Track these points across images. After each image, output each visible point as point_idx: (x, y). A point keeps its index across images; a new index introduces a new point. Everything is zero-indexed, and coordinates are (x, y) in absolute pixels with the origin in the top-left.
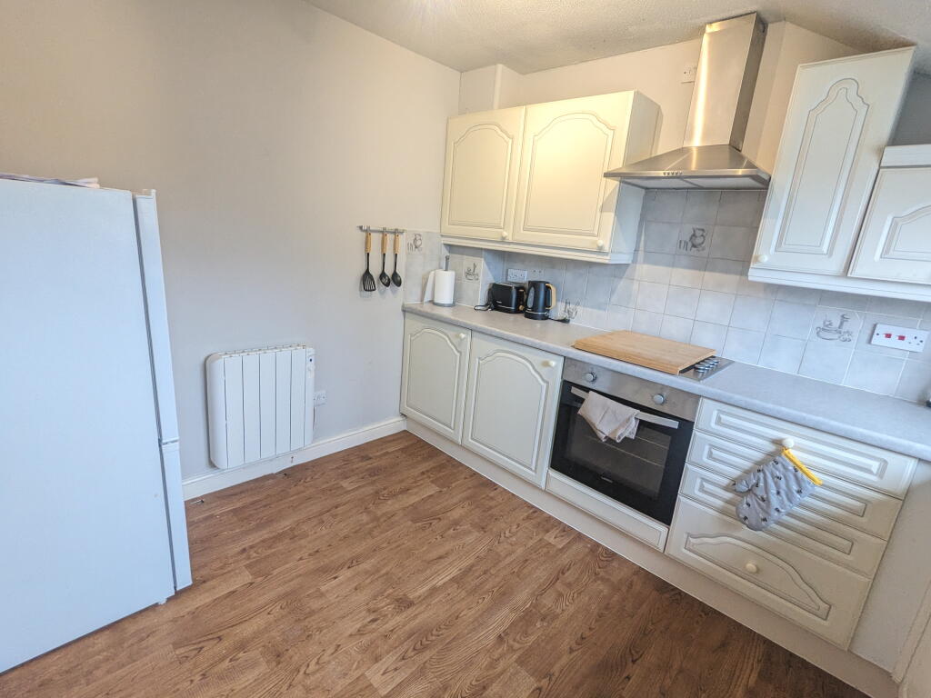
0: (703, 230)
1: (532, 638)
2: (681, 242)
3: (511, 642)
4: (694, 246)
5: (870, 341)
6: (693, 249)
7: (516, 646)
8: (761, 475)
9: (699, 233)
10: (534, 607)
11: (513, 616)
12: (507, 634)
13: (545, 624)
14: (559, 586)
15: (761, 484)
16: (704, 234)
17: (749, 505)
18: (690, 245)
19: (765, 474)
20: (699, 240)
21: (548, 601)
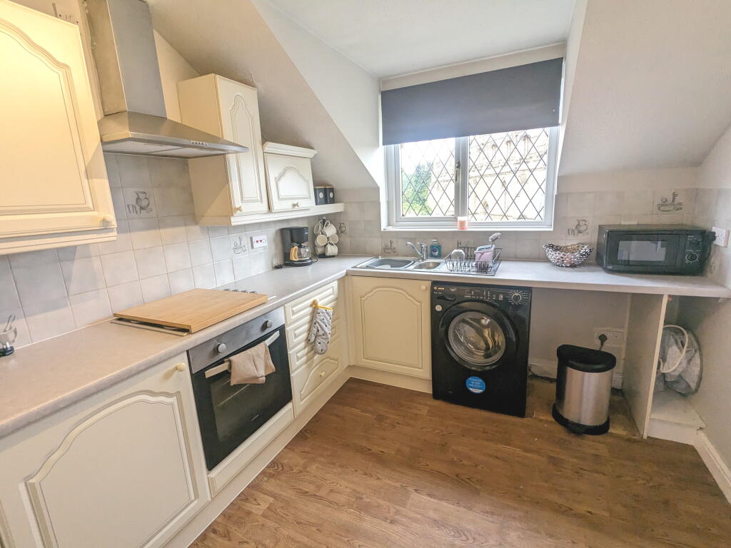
0: (145, 193)
1: (381, 502)
2: (128, 206)
3: (391, 514)
4: (142, 208)
5: (252, 247)
6: (142, 211)
7: (393, 510)
8: (317, 324)
9: (142, 196)
10: (352, 505)
11: (368, 518)
12: (386, 518)
13: (364, 496)
14: (323, 493)
15: (319, 328)
16: (147, 196)
17: (320, 343)
18: (138, 208)
19: (318, 323)
20: (144, 203)
21: (342, 499)
